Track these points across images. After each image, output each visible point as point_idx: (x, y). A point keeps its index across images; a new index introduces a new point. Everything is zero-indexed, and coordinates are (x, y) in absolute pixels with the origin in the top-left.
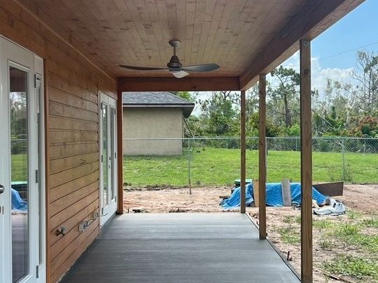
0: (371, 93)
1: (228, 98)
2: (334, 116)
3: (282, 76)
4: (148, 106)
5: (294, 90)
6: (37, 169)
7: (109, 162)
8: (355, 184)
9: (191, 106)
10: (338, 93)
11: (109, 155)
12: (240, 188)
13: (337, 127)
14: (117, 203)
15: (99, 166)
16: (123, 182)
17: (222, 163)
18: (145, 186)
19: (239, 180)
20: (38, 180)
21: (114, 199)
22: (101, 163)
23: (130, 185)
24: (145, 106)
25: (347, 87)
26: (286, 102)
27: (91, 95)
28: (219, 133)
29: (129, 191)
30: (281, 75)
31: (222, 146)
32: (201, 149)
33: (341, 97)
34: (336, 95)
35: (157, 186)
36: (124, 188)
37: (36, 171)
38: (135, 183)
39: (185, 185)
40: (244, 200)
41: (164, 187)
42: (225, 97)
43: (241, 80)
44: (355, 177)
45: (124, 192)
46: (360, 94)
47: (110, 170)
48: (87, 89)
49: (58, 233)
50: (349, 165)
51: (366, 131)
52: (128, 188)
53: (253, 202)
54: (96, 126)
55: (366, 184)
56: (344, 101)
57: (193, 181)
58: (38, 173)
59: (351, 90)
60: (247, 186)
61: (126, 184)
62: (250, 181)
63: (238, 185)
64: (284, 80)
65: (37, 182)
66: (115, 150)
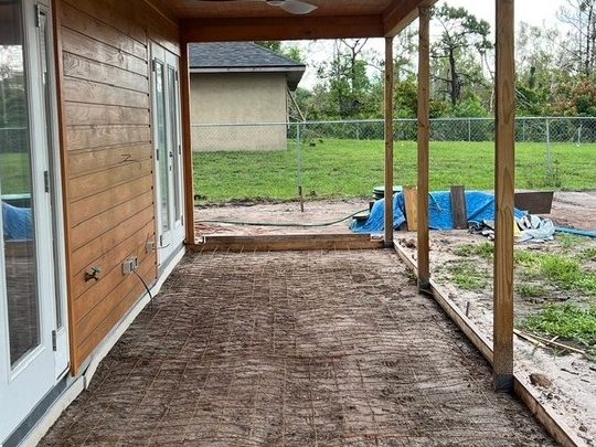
0: (591, 45)
1: (358, 58)
2: (531, 83)
3: (446, 20)
4: (231, 70)
5: (466, 42)
6: (47, 169)
7: (170, 160)
8: (567, 190)
9: (301, 69)
10: (536, 46)
11: (170, 149)
12: (384, 199)
13: (535, 102)
14: (184, 227)
15: (154, 167)
16: (194, 194)
17: (352, 162)
18: (229, 200)
19: (383, 188)
20: (50, 188)
21: (180, 221)
22: (157, 162)
23: (204, 198)
24: (225, 70)
25: (552, 35)
26: (452, 62)
27: (136, 46)
28: (344, 115)
29: (203, 207)
30: (444, 17)
31: (351, 136)
32: (316, 141)
33: (542, 52)
34: (533, 48)
35: (247, 200)
36: (194, 202)
37: (46, 173)
38: (213, 195)
39: (293, 197)
40: (390, 219)
41: (260, 201)
42: (355, 55)
43: (385, 20)
44: (566, 180)
45: (195, 210)
46: (572, 46)
47: (170, 173)
48: (128, 35)
49: (87, 277)
50: (556, 162)
51: (582, 107)
52: (202, 203)
53: (405, 222)
54: (145, 98)
55: (584, 190)
56: (547, 59)
57: (306, 192)
58: (49, 176)
59: (557, 40)
60: (395, 195)
61: (198, 197)
62: (399, 188)
63: (380, 195)
64: (450, 26)
65: (46, 191)
66: (180, 142)
